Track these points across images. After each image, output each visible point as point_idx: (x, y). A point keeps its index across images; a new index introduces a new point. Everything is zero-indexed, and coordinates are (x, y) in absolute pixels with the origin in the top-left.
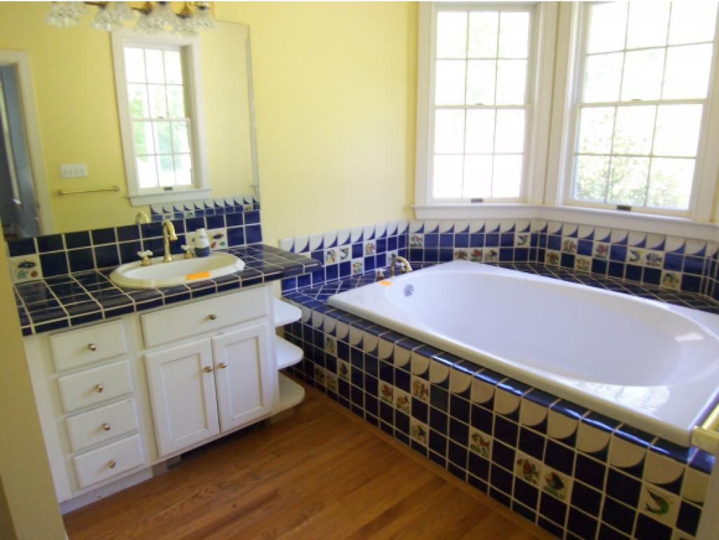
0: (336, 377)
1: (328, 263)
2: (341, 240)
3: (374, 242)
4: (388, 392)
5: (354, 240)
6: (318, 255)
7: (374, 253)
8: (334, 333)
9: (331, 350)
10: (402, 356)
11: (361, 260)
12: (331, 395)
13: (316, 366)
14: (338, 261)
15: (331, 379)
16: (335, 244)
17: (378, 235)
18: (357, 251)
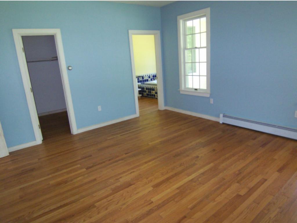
0: (146, 93)
1: (144, 79)
2: (147, 75)
3: (152, 76)
4: (153, 92)
5: (149, 76)
6: (143, 77)
7: (152, 78)
8: (145, 87)
9: (145, 90)
10: (154, 86)
11: (150, 79)
12: (146, 97)
13: (143, 93)
14: (146, 79)
15: (145, 94)
16: (146, 76)
17: (153, 75)
18: (149, 77)
